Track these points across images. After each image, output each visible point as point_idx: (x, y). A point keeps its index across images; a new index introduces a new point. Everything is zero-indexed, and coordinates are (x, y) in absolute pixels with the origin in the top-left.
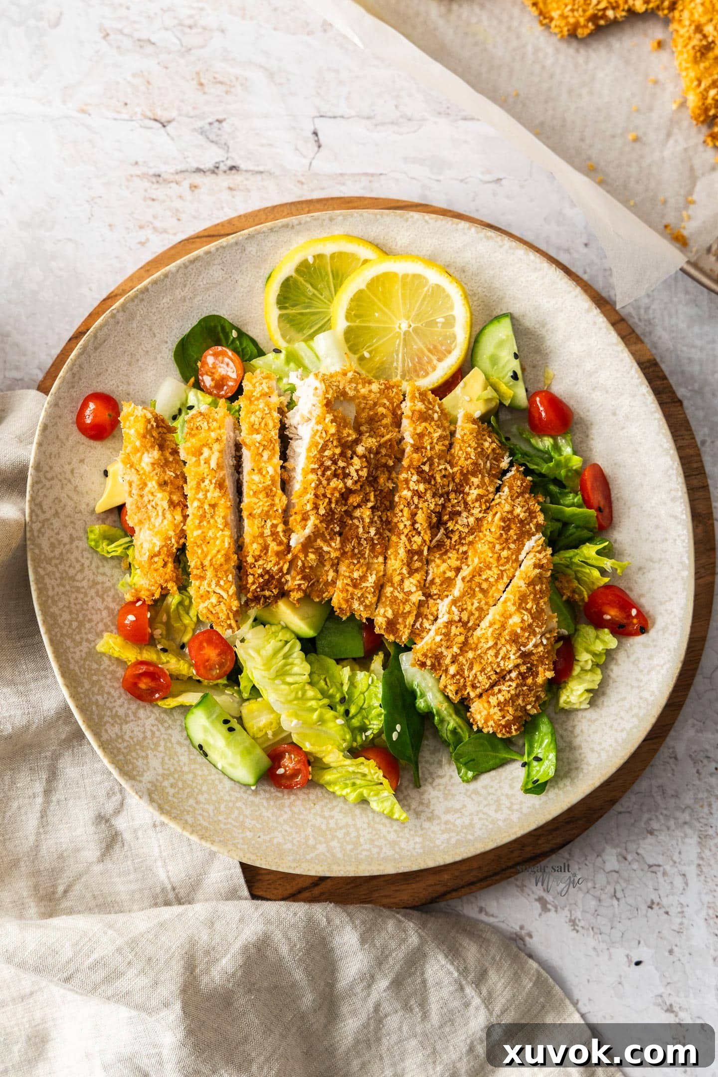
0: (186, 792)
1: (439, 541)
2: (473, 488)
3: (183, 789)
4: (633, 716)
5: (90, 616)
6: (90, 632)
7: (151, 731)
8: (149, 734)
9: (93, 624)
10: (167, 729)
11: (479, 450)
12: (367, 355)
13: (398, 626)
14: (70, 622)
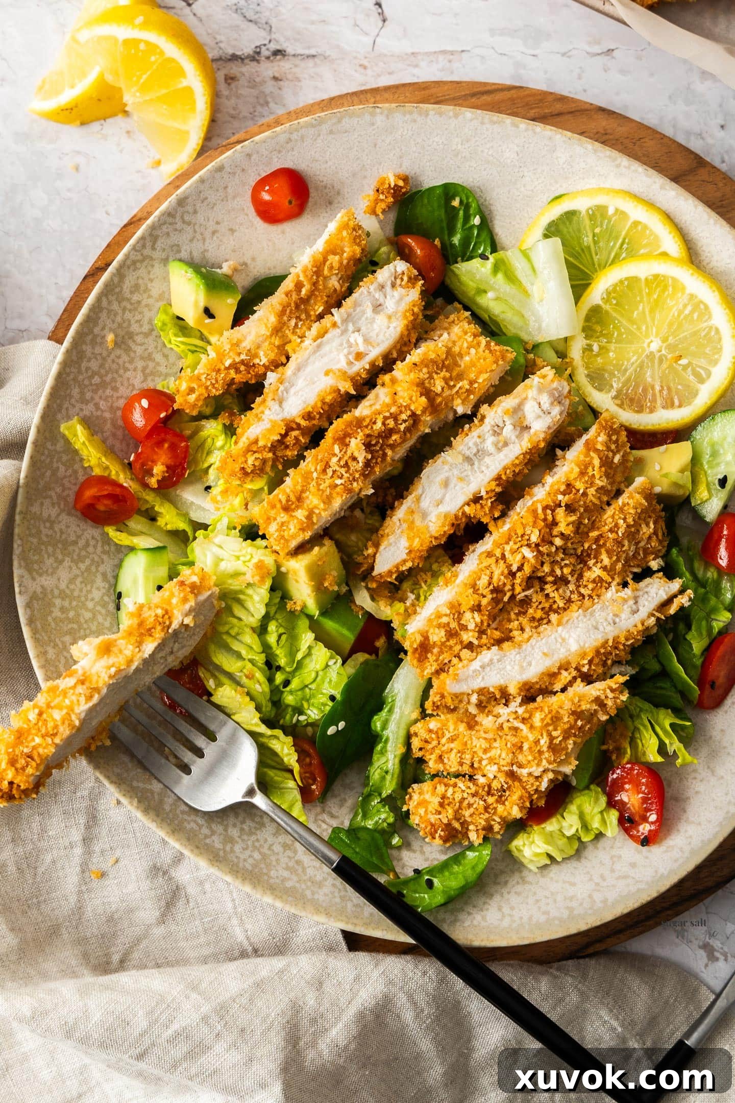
0: (70, 626)
1: (526, 596)
2: (599, 565)
3: (71, 621)
4: (568, 908)
5: (118, 384)
6: (106, 400)
7: (88, 540)
8: (81, 543)
9: (115, 395)
10: (104, 552)
11: (633, 530)
12: (596, 348)
13: (429, 655)
14: (94, 374)
